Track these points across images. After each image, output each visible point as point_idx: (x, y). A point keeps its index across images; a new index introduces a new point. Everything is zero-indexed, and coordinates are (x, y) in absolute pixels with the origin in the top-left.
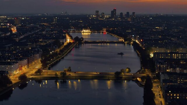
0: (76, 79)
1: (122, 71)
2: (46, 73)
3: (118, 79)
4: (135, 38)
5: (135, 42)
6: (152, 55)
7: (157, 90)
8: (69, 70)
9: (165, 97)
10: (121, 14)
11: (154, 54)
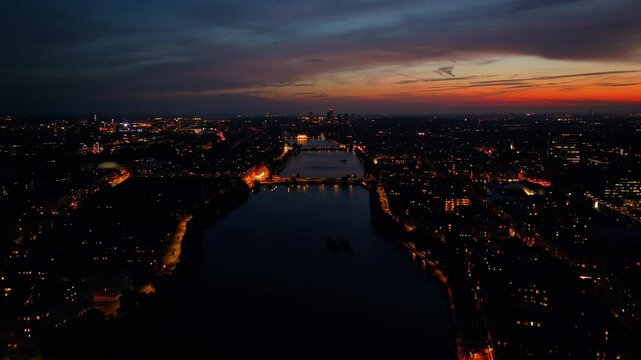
0: (305, 184)
1: (348, 176)
2: (276, 179)
3: (344, 183)
4: (357, 144)
5: (357, 149)
6: (376, 162)
7: (381, 192)
8: (298, 176)
9: (388, 196)
10: (339, 116)
11: (378, 161)
